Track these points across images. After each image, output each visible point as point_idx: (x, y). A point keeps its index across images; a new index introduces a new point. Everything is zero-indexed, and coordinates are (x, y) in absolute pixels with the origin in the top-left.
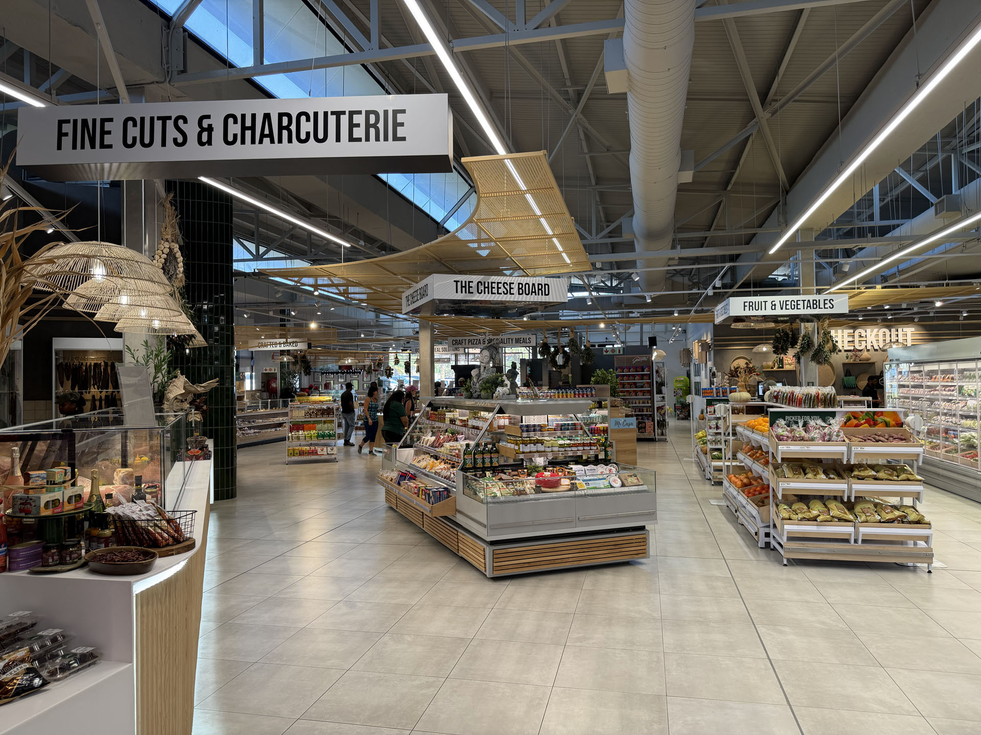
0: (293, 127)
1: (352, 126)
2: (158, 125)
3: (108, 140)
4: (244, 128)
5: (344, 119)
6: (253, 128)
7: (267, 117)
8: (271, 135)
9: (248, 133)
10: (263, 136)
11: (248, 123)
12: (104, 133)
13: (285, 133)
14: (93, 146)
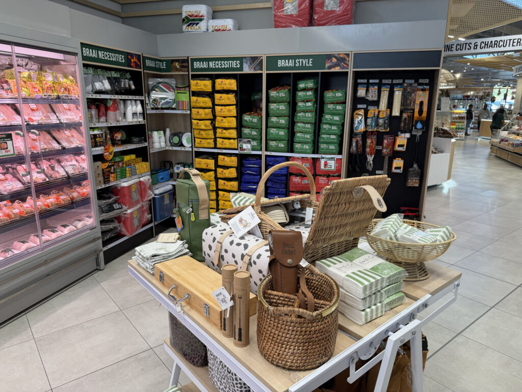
0: (498, 44)
1: (513, 42)
2: (464, 45)
3: (452, 49)
4: (485, 45)
5: (512, 41)
6: (487, 45)
7: (492, 42)
8: (492, 46)
9: (486, 46)
10: (490, 46)
11: (487, 43)
12: (451, 47)
13: (496, 45)
14: (449, 51)
